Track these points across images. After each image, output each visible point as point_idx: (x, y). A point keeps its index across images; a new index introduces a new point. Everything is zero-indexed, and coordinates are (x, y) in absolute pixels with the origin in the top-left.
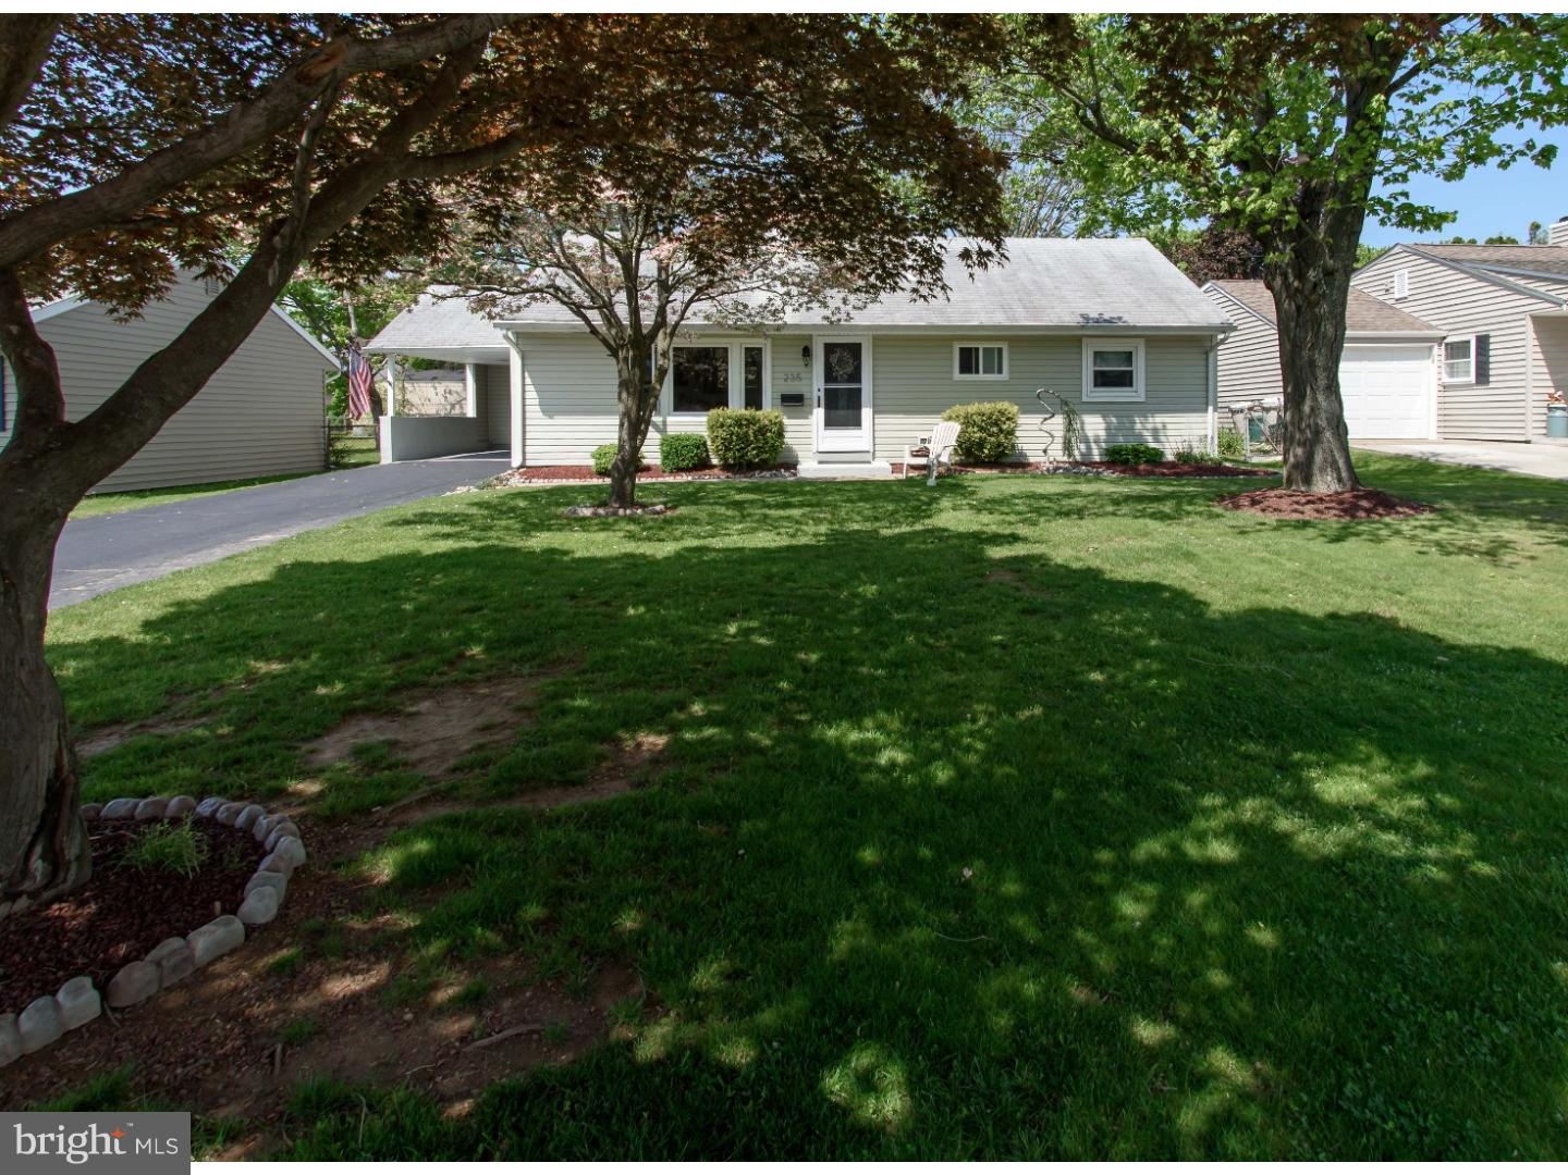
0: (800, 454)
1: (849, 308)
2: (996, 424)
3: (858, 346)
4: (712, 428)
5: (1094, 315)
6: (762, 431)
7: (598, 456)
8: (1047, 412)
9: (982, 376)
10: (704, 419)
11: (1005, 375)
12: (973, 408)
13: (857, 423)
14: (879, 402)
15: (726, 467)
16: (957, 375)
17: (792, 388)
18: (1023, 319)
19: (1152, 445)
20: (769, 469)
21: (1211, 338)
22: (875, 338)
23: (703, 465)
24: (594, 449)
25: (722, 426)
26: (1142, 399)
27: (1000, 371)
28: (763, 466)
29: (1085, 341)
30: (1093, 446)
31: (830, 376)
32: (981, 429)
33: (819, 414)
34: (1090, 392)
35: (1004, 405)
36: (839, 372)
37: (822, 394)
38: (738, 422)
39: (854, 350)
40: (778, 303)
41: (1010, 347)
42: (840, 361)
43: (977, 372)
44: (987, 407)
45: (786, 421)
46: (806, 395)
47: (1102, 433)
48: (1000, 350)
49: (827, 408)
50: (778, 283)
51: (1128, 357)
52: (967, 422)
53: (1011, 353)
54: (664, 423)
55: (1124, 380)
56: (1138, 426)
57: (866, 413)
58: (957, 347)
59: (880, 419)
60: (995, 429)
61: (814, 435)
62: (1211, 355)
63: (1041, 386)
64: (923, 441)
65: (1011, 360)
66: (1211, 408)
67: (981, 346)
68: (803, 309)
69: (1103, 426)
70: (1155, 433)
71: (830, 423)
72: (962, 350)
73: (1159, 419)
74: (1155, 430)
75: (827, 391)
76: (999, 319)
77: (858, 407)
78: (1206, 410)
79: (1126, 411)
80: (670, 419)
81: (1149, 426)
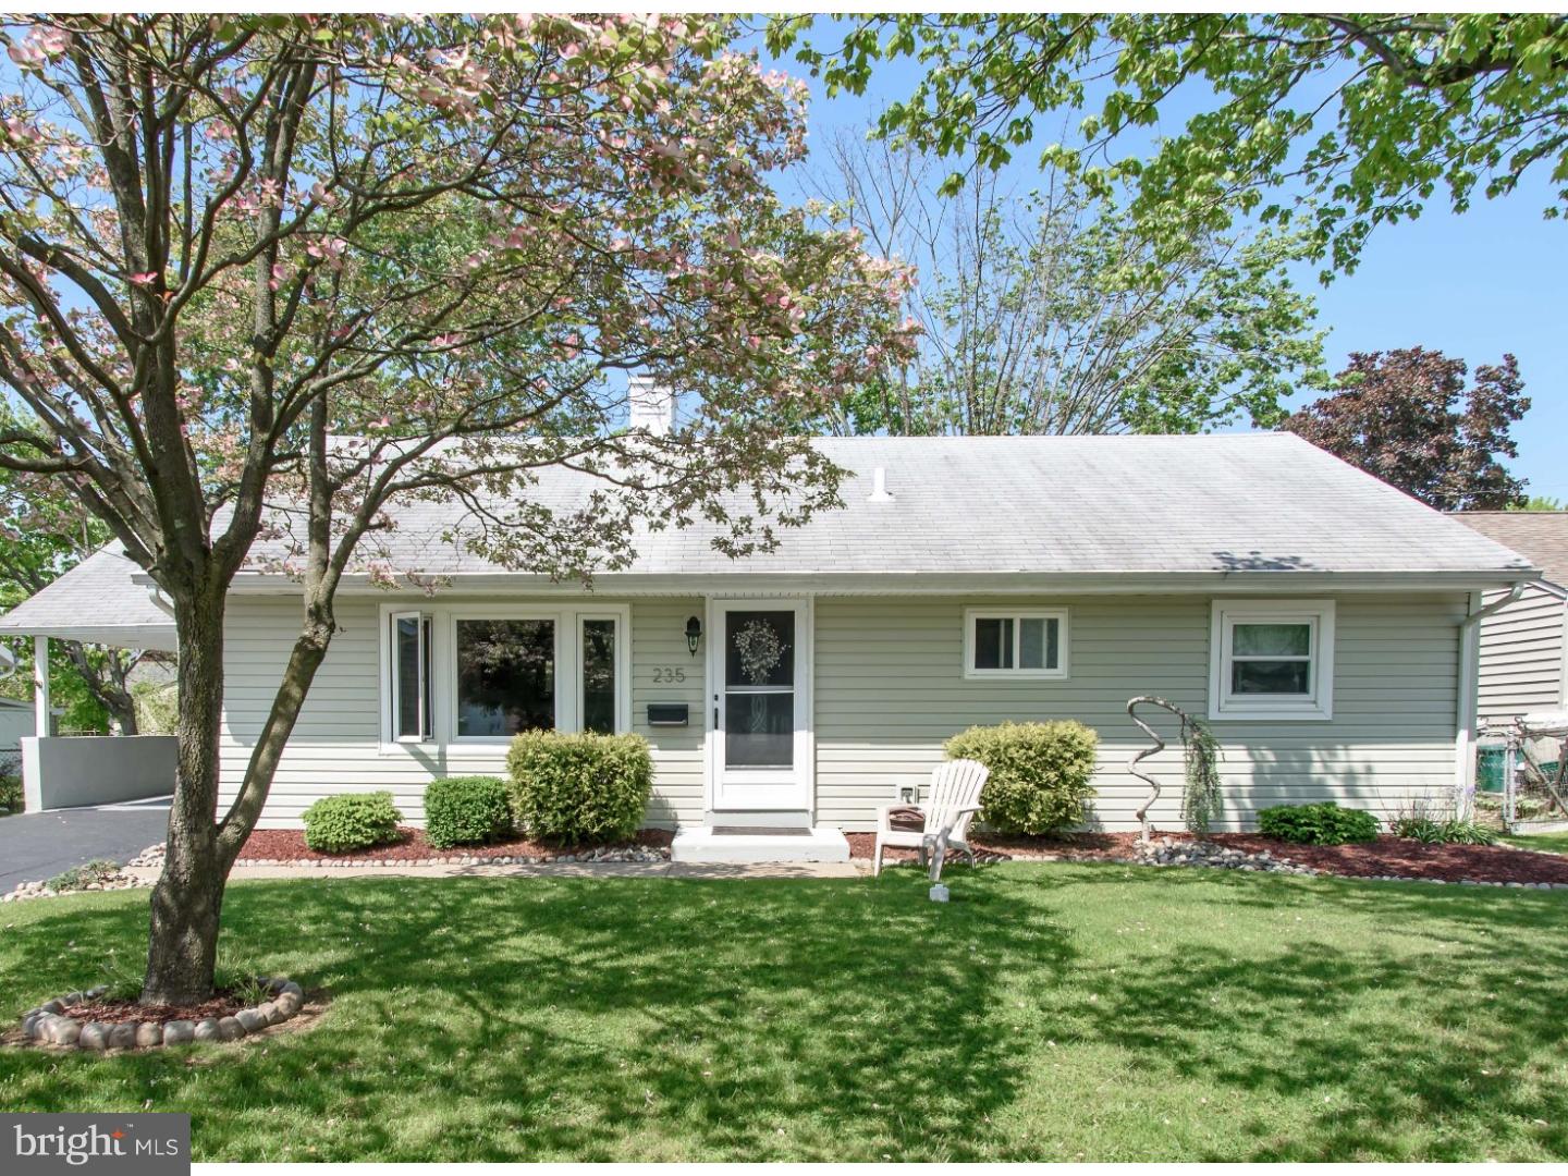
0: (681, 815)
1: (771, 521)
2: (1053, 765)
3: (788, 618)
4: (515, 767)
5: (1241, 553)
6: (608, 774)
7: (315, 816)
8: (1147, 739)
9: (1016, 673)
10: (506, 749)
11: (1062, 671)
12: (1008, 733)
13: (784, 758)
14: (824, 720)
15: (546, 840)
16: (971, 671)
17: (668, 696)
18: (1104, 562)
19: (1344, 803)
20: (622, 845)
21: (1469, 598)
22: (820, 602)
23: (501, 835)
24: (312, 801)
25: (532, 765)
26: (1327, 716)
27: (1052, 663)
28: (609, 839)
29: (1217, 605)
30: (1228, 804)
31: (736, 672)
32: (1026, 775)
33: (716, 741)
34: (1224, 703)
35: (1069, 728)
36: (754, 664)
37: (721, 705)
38: (562, 759)
39: (782, 624)
40: (615, 509)
41: (1073, 617)
42: (754, 645)
43: (1009, 664)
44: (1035, 731)
45: (655, 753)
46: (692, 707)
47: (1247, 780)
48: (1053, 624)
49: (728, 732)
50: (610, 457)
51: (1300, 636)
52: (997, 759)
53: (1072, 629)
54: (442, 755)
55: (1292, 679)
56: (1317, 767)
57: (802, 740)
58: (971, 619)
59: (829, 752)
60: (1052, 775)
61: (706, 779)
62: (1468, 632)
63: (1137, 691)
64: (906, 791)
65: (1072, 641)
66: (1463, 734)
67: (1017, 615)
68: (672, 522)
69: (1249, 767)
70: (1350, 783)
71: (736, 758)
72: (981, 624)
73: (1358, 755)
74: (1350, 774)
75: (729, 698)
76: (1057, 562)
77: (788, 730)
78: (1454, 738)
79: (1292, 740)
80: (451, 749)
81: (1339, 767)
